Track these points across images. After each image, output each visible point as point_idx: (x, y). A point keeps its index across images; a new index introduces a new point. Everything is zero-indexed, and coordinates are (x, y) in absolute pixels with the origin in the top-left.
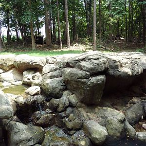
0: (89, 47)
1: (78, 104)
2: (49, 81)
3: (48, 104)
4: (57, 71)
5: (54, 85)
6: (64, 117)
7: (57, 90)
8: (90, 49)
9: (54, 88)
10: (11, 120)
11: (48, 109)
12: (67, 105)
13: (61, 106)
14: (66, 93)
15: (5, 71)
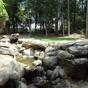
0: (83, 36)
1: (65, 76)
2: (47, 58)
3: (45, 73)
4: (54, 52)
5: (50, 61)
6: (54, 84)
7: (52, 65)
8: (83, 37)
9: (50, 63)
10: (20, 80)
11: (45, 77)
12: (57, 76)
13: (53, 76)
14: (57, 67)
15: (27, 49)
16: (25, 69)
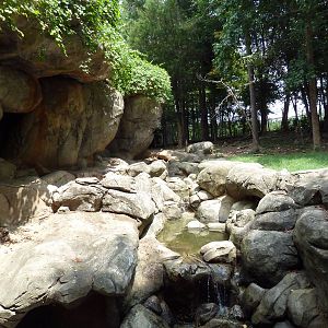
1: (315, 322)
3: (242, 292)
4: (287, 213)
7: (269, 265)
9: (261, 257)
10: (143, 303)
11: (237, 308)
12: (278, 313)
13: (261, 309)
15: (212, 197)
16: (164, 266)
